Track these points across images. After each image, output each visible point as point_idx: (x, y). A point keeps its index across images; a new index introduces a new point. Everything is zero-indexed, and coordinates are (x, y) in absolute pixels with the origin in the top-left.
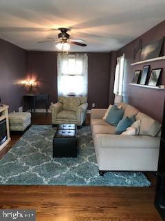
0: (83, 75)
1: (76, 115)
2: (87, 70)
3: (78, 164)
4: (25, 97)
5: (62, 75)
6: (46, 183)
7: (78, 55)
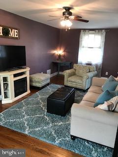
0: (100, 48)
1: (82, 80)
2: (103, 43)
3: (62, 123)
4: (53, 63)
5: (83, 47)
6: (26, 133)
7: (97, 31)
